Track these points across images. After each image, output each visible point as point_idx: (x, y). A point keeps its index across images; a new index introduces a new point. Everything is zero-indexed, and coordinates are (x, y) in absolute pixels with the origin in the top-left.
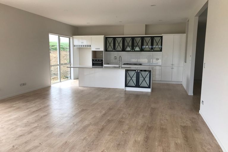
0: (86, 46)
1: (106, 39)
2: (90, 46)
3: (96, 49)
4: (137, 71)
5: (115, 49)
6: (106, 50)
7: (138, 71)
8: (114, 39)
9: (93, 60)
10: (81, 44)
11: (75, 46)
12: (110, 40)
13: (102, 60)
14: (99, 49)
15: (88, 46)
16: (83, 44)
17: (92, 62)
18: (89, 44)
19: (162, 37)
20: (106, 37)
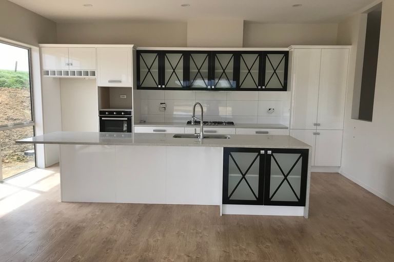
0: (80, 73)
1: (138, 55)
2: (93, 74)
3: (110, 82)
4: (262, 152)
5: (162, 83)
6: (139, 84)
7: (266, 152)
8: (162, 55)
9: (101, 113)
10: (65, 68)
11: (47, 73)
12: (151, 60)
13: (130, 113)
14: (120, 82)
15: (87, 73)
16: (71, 68)
17: (101, 118)
18: (89, 69)
19: (286, 54)
20: (137, 51)
